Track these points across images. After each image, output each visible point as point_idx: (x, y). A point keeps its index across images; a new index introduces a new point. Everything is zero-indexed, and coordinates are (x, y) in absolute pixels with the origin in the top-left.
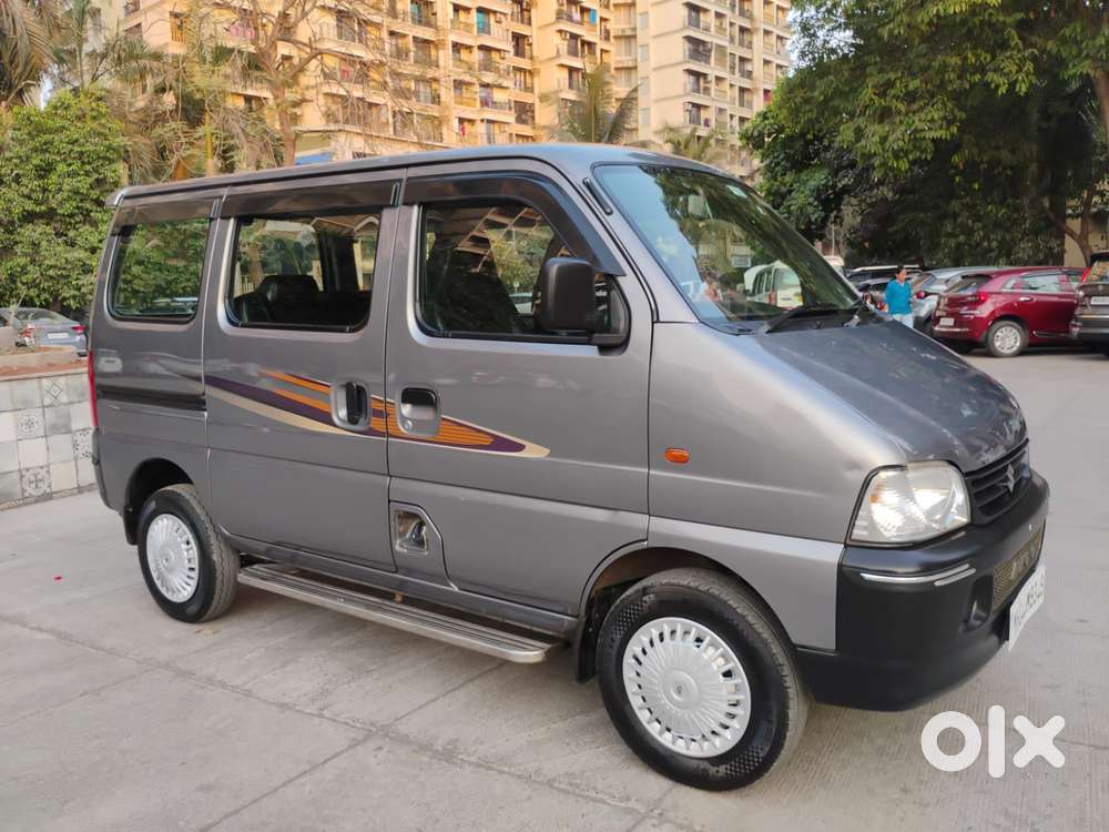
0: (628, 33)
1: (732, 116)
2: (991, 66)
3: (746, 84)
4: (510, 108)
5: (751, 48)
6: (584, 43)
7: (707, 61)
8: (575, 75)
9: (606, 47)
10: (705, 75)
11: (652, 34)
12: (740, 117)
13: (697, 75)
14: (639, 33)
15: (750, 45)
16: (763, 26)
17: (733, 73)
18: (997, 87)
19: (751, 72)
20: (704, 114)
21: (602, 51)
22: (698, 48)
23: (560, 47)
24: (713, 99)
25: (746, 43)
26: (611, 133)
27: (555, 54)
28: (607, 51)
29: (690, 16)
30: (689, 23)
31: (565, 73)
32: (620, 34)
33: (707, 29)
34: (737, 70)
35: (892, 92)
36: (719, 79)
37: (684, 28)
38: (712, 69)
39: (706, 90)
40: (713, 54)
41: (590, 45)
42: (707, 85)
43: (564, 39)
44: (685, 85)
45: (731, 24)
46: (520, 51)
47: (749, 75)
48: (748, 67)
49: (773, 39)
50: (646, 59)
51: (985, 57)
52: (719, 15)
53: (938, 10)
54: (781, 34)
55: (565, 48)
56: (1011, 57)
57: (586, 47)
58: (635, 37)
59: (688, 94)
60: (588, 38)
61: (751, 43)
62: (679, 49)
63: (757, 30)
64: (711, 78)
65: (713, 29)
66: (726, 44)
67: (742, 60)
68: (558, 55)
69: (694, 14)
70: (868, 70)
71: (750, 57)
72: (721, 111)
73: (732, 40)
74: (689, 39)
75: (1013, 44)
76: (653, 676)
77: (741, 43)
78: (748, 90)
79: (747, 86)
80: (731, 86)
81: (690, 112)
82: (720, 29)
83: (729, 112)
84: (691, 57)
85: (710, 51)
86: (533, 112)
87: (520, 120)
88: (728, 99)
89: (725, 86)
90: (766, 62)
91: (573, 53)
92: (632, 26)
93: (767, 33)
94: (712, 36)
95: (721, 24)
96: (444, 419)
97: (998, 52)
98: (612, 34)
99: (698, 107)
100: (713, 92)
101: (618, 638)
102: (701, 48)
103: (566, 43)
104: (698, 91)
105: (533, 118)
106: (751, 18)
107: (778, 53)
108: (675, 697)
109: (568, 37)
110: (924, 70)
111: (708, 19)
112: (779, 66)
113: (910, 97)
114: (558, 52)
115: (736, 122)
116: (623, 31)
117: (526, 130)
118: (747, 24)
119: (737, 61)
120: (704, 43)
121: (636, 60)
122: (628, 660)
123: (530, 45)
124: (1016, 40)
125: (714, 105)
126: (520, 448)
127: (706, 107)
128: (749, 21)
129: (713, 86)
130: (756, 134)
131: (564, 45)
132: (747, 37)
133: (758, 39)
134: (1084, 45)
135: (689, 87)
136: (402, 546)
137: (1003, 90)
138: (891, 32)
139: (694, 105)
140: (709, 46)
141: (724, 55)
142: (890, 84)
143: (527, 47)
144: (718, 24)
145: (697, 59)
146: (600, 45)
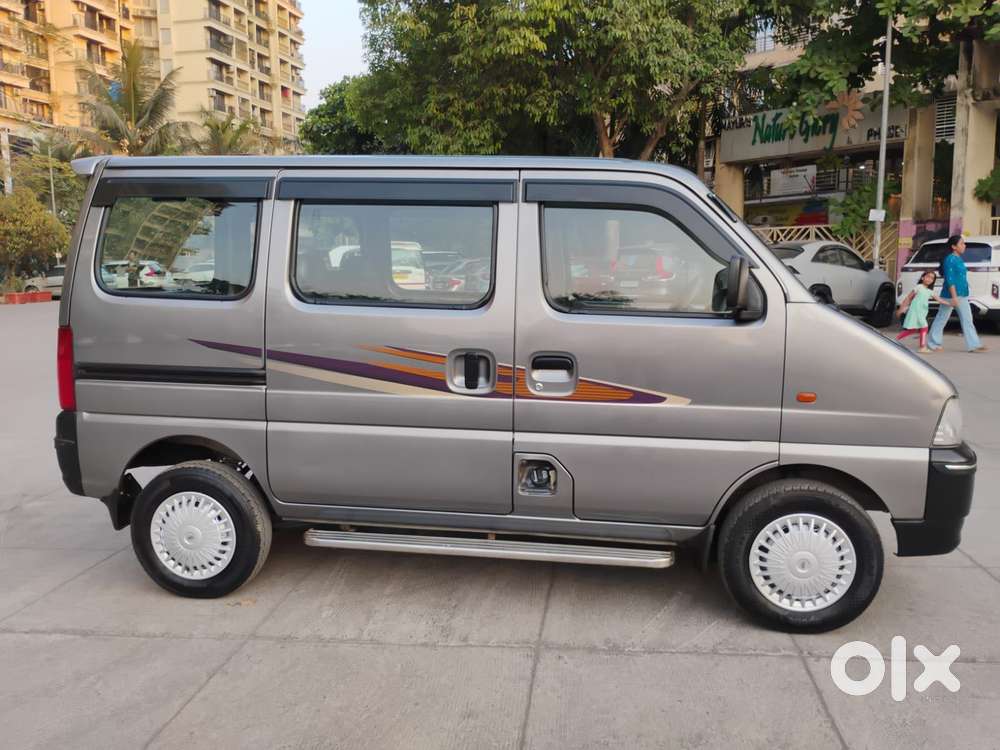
0: (148, 14)
1: (254, 107)
2: (529, 99)
3: (265, 79)
4: (23, 73)
5: (268, 47)
6: (102, 17)
7: (229, 53)
8: (93, 47)
9: (125, 24)
10: (227, 66)
11: (172, 20)
12: (261, 109)
13: (220, 65)
14: (160, 16)
15: (267, 45)
16: (278, 29)
17: (253, 68)
18: (534, 116)
19: (269, 69)
20: (227, 102)
21: (122, 28)
22: (219, 40)
23: (78, 18)
24: (236, 90)
25: (263, 42)
26: (152, 112)
27: (71, 24)
28: (126, 29)
29: (210, 9)
30: (210, 15)
31: (84, 45)
32: (140, 14)
33: (227, 23)
34: (256, 64)
35: (451, 110)
36: (240, 71)
37: (204, 19)
38: (234, 61)
39: (229, 80)
40: (234, 46)
41: (110, 21)
42: (230, 75)
43: (82, 11)
44: (208, 72)
45: (250, 22)
46: (31, 15)
47: (267, 71)
48: (267, 64)
49: (287, 42)
50: (168, 42)
51: (523, 90)
52: (237, 13)
53: (501, 50)
54: (295, 39)
55: (83, 20)
56: (543, 94)
57: (104, 22)
58: (155, 19)
59: (213, 82)
60: (107, 13)
61: (267, 42)
62: (202, 39)
63: (273, 31)
64: (233, 68)
65: (233, 24)
66: (246, 40)
67: (260, 56)
68: (75, 25)
69: (214, 7)
70: (429, 89)
71: (267, 55)
72: (244, 101)
73: (251, 37)
74: (211, 30)
75: (544, 84)
76: (781, 558)
77: (259, 41)
78: (267, 84)
79: (267, 82)
80: (252, 79)
81: (215, 98)
82: (239, 24)
83: (251, 103)
84: (212, 46)
85: (231, 44)
86: (48, 78)
87: (34, 86)
88: (250, 91)
89: (246, 78)
90: (283, 62)
91: (92, 26)
92: (151, 8)
93: (282, 35)
94: (231, 30)
95: (240, 21)
96: (581, 381)
97: (532, 88)
98: (131, 14)
99: (221, 94)
100: (235, 82)
101: (747, 536)
102: (222, 40)
103: (83, 14)
104: (221, 79)
105: (49, 85)
106: (266, 19)
107: (292, 55)
108: (800, 571)
109: (85, 9)
110: (477, 95)
111: (228, 14)
112: (293, 67)
113: (467, 116)
114: (75, 21)
115: (257, 112)
116: (143, 12)
117: (42, 97)
118: (263, 25)
119: (256, 57)
120: (225, 35)
121: (158, 42)
122: (755, 551)
123: (43, 10)
124: (546, 82)
125: (237, 94)
126: (661, 400)
127: (230, 96)
128: (264, 22)
129: (235, 76)
130: (315, 129)
131: (81, 17)
132: (263, 37)
133: (274, 40)
134: (593, 92)
135: (213, 75)
136: (523, 490)
137: (537, 119)
138: (460, 61)
139: (218, 92)
140: (230, 39)
141: (244, 50)
142: (448, 103)
143: (38, 12)
144: (237, 20)
145: (218, 49)
146: (120, 22)
